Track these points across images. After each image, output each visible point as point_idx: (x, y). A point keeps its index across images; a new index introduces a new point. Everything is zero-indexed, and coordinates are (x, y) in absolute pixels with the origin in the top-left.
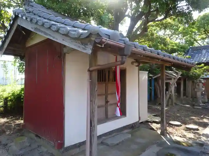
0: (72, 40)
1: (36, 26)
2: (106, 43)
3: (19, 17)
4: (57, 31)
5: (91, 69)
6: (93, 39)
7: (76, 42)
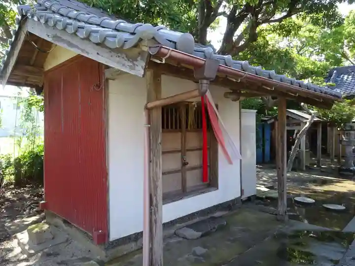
0: (113, 53)
1: (54, 32)
2: (168, 55)
3: (27, 18)
4: (87, 38)
5: (150, 105)
6: (145, 49)
7: (119, 56)
